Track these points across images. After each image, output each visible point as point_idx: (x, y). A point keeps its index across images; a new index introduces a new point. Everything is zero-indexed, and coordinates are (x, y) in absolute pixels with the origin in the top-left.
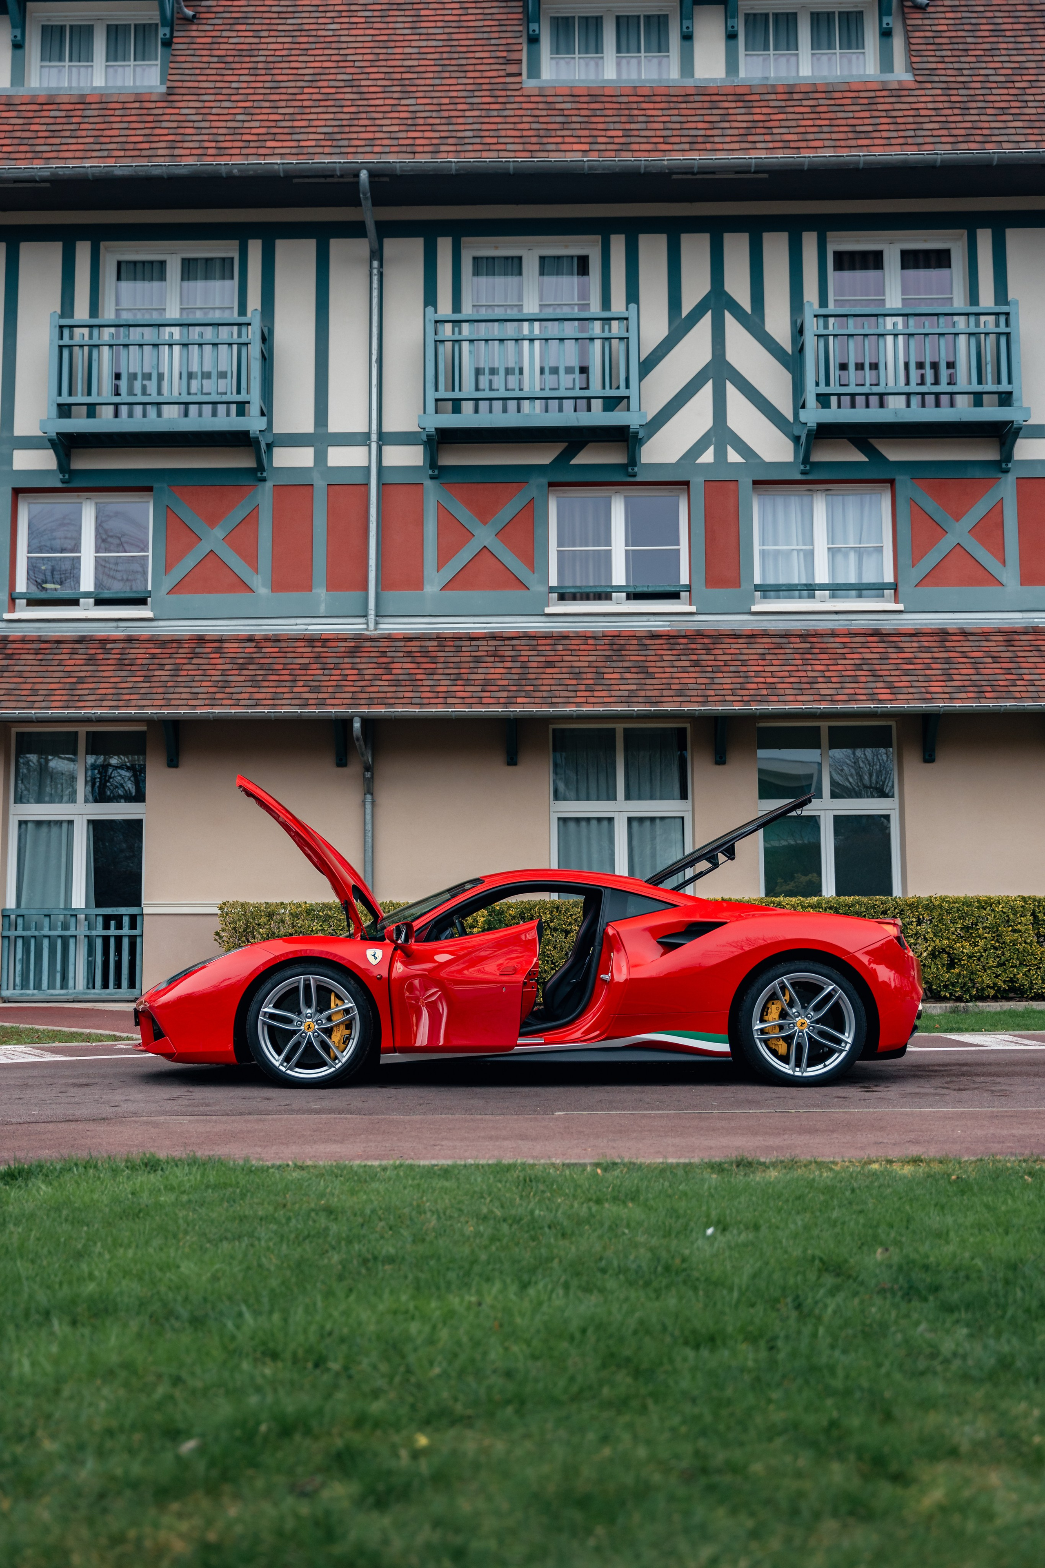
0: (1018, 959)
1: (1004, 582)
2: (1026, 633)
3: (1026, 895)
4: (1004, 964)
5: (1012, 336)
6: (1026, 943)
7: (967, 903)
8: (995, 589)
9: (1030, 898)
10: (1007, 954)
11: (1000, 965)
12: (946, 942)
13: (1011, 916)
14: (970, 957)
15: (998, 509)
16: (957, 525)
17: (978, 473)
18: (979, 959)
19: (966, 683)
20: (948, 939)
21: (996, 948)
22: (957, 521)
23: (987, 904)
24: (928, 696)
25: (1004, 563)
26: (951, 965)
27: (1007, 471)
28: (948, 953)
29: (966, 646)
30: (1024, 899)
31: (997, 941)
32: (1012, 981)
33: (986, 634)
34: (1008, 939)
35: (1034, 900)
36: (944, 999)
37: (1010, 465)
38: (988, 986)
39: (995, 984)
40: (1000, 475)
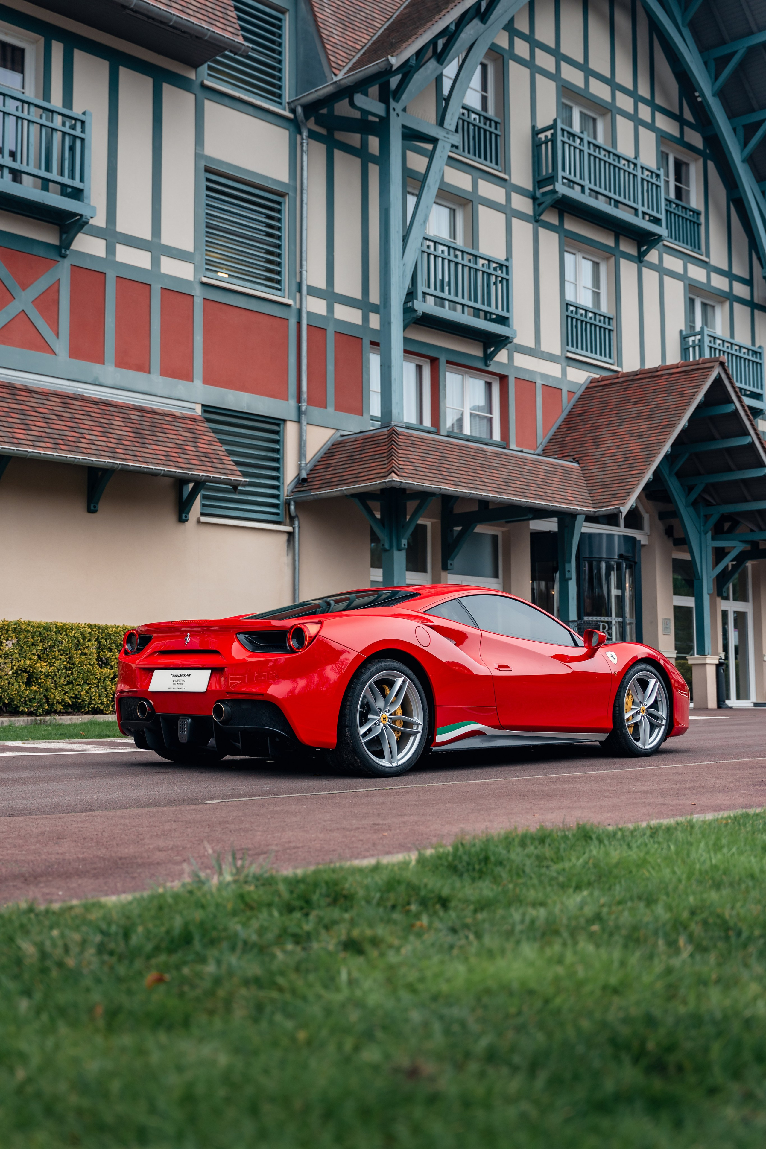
0: (82, 678)
1: (57, 352)
2: (76, 399)
3: (92, 623)
4: (72, 683)
5: (86, 141)
6: (90, 664)
7: (47, 628)
8: (51, 356)
9: (95, 626)
10: (75, 674)
11: (69, 683)
12: (28, 662)
13: (81, 641)
14: (47, 676)
15: (55, 289)
16: (23, 293)
17: (41, 252)
18: (53, 678)
19: (43, 434)
20: (30, 659)
21: (66, 668)
22: (24, 290)
23: (61, 629)
24: (15, 441)
25: (57, 335)
26: (28, 683)
27: (64, 256)
28: (28, 672)
29: (34, 402)
30: (90, 626)
31: (68, 663)
32: (76, 697)
33: (46, 394)
34: (77, 661)
35: (99, 628)
36: (23, 713)
37: (68, 252)
38: (58, 702)
39: (63, 700)
40: (59, 259)
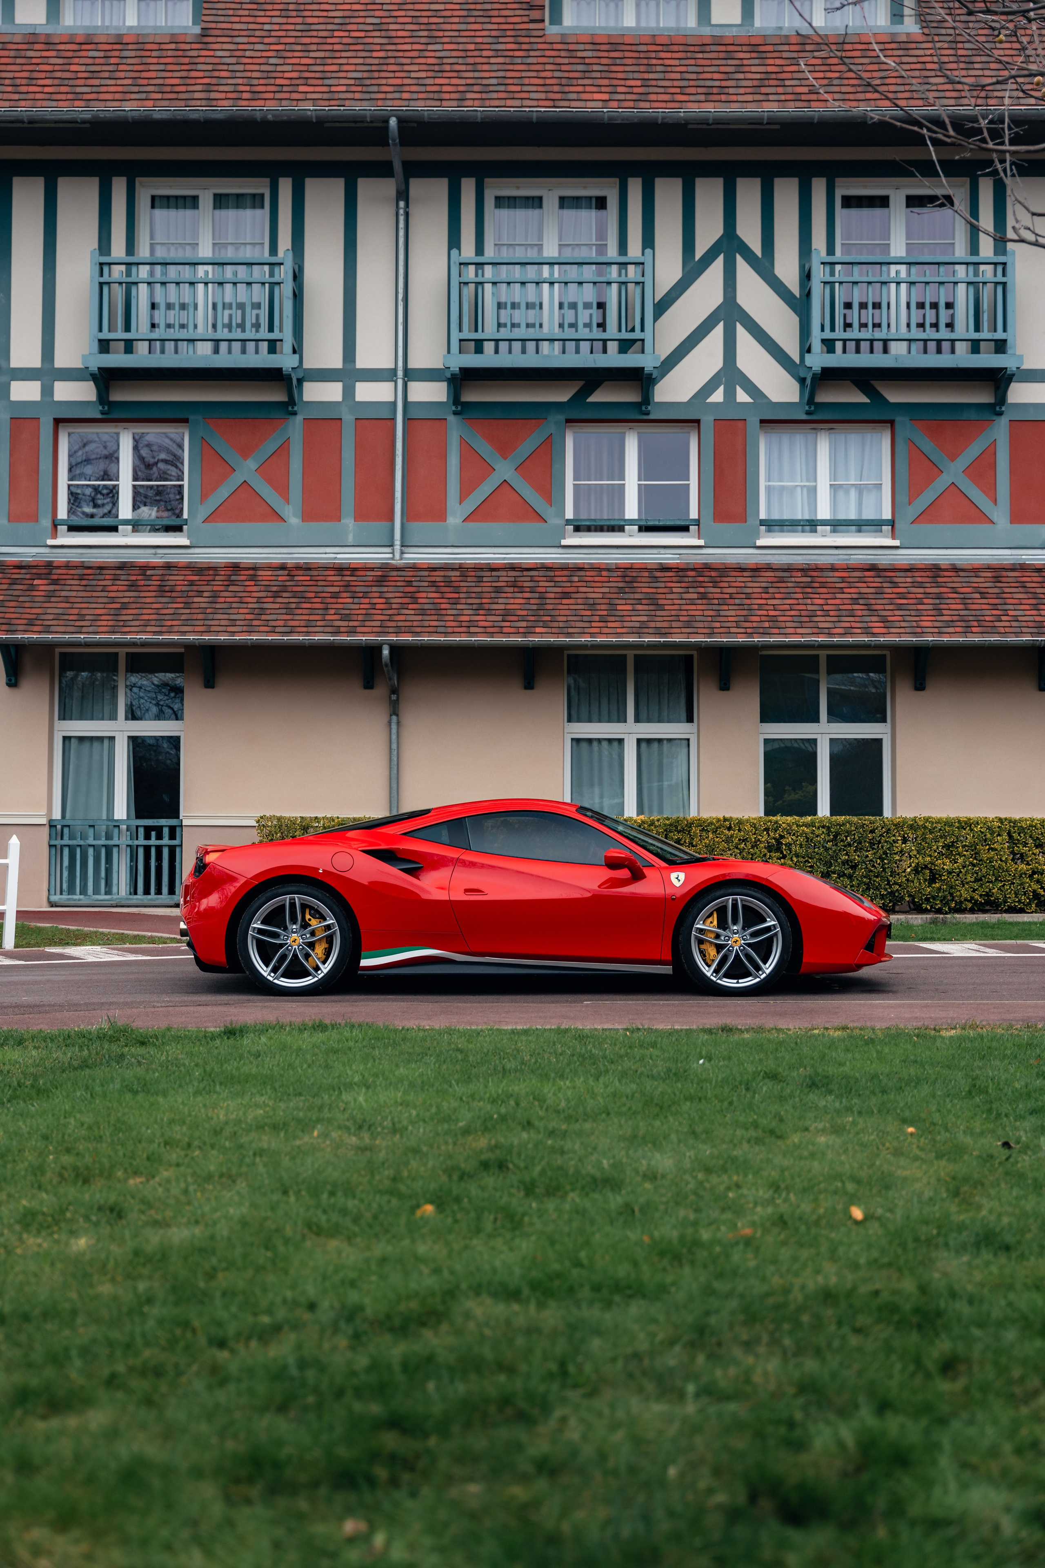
0: (993, 875)
1: (995, 520)
2: (1013, 570)
3: (1003, 816)
4: (981, 880)
5: (1009, 286)
6: (1001, 860)
7: (948, 823)
8: (987, 526)
9: (1006, 819)
10: (984, 870)
11: (976, 880)
12: (928, 859)
13: (989, 836)
14: (950, 873)
15: (991, 451)
16: (952, 465)
17: (973, 415)
18: (958, 875)
19: (955, 618)
20: (931, 856)
21: (974, 865)
22: (953, 461)
23: (968, 824)
24: (919, 630)
25: (995, 502)
26: (932, 880)
27: (1000, 414)
28: (930, 869)
29: (957, 582)
30: (1001, 820)
31: (975, 858)
32: (987, 895)
33: (976, 570)
34: (985, 857)
35: (1010, 821)
36: (926, 911)
37: (1003, 408)
38: (966, 900)
39: (972, 898)
40: (994, 418)
